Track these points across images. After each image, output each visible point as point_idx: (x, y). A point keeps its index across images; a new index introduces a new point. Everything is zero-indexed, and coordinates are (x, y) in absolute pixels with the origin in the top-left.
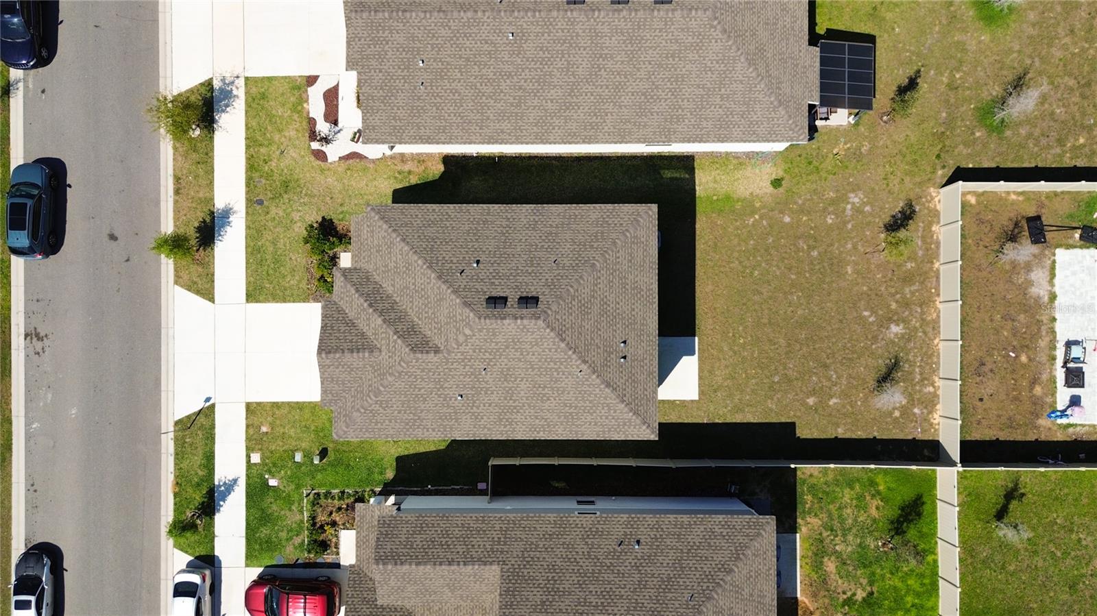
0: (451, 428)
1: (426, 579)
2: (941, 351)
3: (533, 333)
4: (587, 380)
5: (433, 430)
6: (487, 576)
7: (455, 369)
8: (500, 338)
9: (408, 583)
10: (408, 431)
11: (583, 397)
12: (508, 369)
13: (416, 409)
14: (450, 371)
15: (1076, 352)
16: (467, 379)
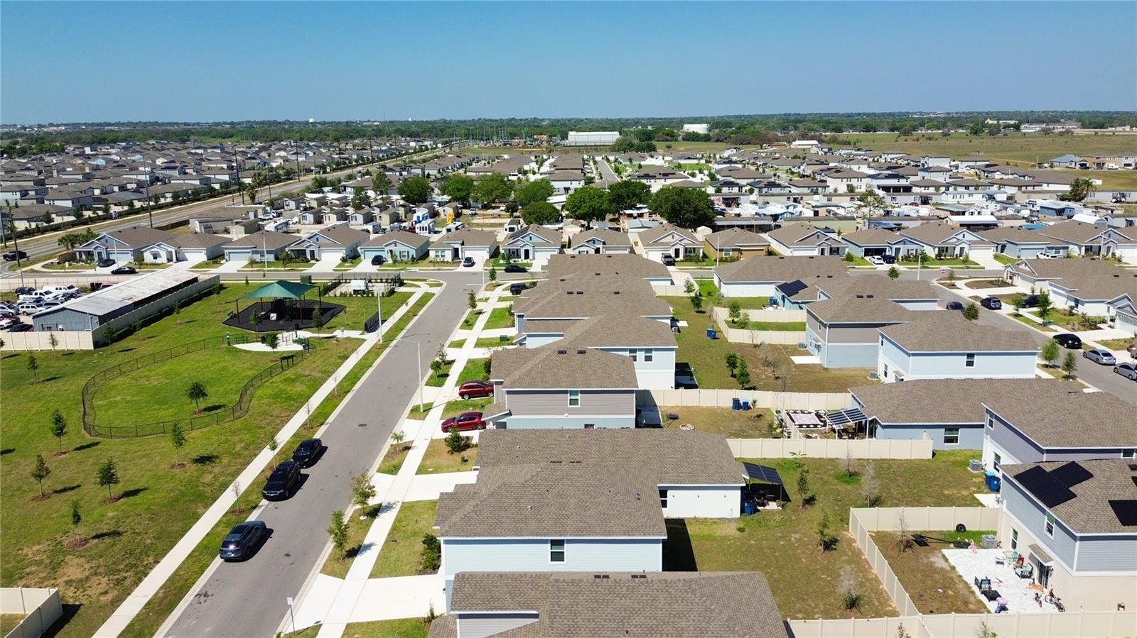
0: (521, 529)
1: (494, 586)
2: (887, 590)
3: (579, 470)
4: (614, 497)
5: (509, 530)
6: (541, 584)
7: (528, 491)
8: (559, 473)
9: (479, 590)
10: (491, 530)
11: (612, 508)
12: (563, 491)
13: (499, 516)
14: (525, 492)
15: (985, 586)
16: (536, 497)
